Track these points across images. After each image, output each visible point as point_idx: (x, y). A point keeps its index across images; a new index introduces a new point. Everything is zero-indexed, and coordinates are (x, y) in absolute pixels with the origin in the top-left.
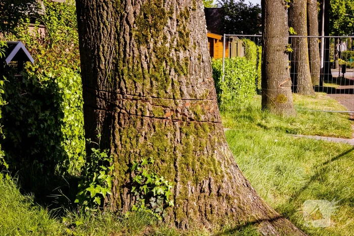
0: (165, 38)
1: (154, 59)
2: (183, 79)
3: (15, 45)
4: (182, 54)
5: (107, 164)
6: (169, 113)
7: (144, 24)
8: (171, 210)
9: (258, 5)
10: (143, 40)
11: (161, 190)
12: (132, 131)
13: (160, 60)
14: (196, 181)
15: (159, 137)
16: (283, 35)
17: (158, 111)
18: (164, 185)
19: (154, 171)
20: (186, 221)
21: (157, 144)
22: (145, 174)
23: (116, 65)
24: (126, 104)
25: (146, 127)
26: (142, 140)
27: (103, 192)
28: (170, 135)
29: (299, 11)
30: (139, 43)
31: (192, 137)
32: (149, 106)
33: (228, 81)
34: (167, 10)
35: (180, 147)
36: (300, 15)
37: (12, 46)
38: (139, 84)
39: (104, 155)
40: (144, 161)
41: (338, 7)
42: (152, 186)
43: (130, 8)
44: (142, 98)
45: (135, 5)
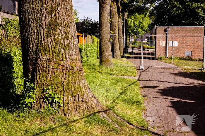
0: (59, 35)
1: (54, 44)
2: (67, 52)
4: (66, 42)
5: (33, 89)
6: (61, 67)
7: (49, 28)
8: (62, 108)
9: (97, 21)
10: (49, 35)
11: (57, 100)
12: (45, 75)
13: (57, 44)
14: (73, 96)
15: (56, 77)
16: (108, 34)
17: (56, 66)
18: (59, 98)
19: (54, 91)
20: (68, 113)
21: (56, 80)
22: (50, 93)
23: (37, 46)
24: (42, 63)
25: (50, 73)
26: (49, 78)
27: (32, 101)
28: (61, 76)
29: (114, 24)
30: (47, 36)
31: (71, 77)
32: (52, 64)
33: (85, 53)
34: (59, 23)
35: (65, 81)
36: (115, 26)
38: (47, 54)
39: (32, 85)
40: (50, 87)
41: (130, 23)
42: (53, 98)
43: (43, 22)
44: (48, 60)
45: (45, 20)
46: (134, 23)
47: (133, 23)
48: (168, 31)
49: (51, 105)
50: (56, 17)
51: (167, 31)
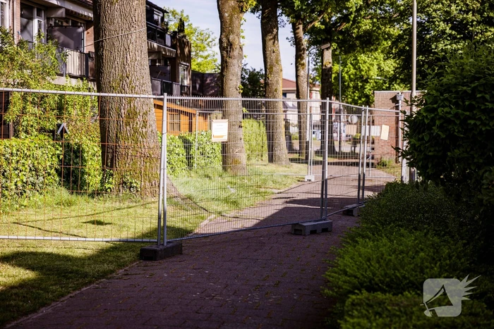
0: (137, 123)
1: (132, 132)
2: (144, 140)
3: (60, 125)
4: (144, 130)
5: (112, 175)
6: (139, 154)
7: (128, 116)
8: (139, 193)
10: (128, 124)
11: (135, 185)
12: (123, 162)
13: (135, 132)
14: (150, 181)
15: (134, 164)
17: (134, 153)
18: (137, 183)
19: (132, 177)
20: (145, 197)
21: (134, 166)
22: (128, 178)
23: (117, 135)
24: (121, 150)
25: (129, 160)
26: (127, 165)
27: (111, 186)
28: (139, 163)
29: (274, 88)
30: (126, 125)
31: (148, 164)
32: (130, 151)
33: (201, 150)
34: (138, 112)
35: (143, 168)
36: (276, 90)
37: (59, 126)
38: (126, 142)
39: (111, 171)
40: (128, 173)
41: (369, 68)
42: (131, 183)
43: (123, 111)
44: (127, 148)
45: (124, 109)
46: (379, 68)
47: (376, 67)
48: (400, 101)
49: (130, 190)
50: (134, 106)
51: (398, 102)
